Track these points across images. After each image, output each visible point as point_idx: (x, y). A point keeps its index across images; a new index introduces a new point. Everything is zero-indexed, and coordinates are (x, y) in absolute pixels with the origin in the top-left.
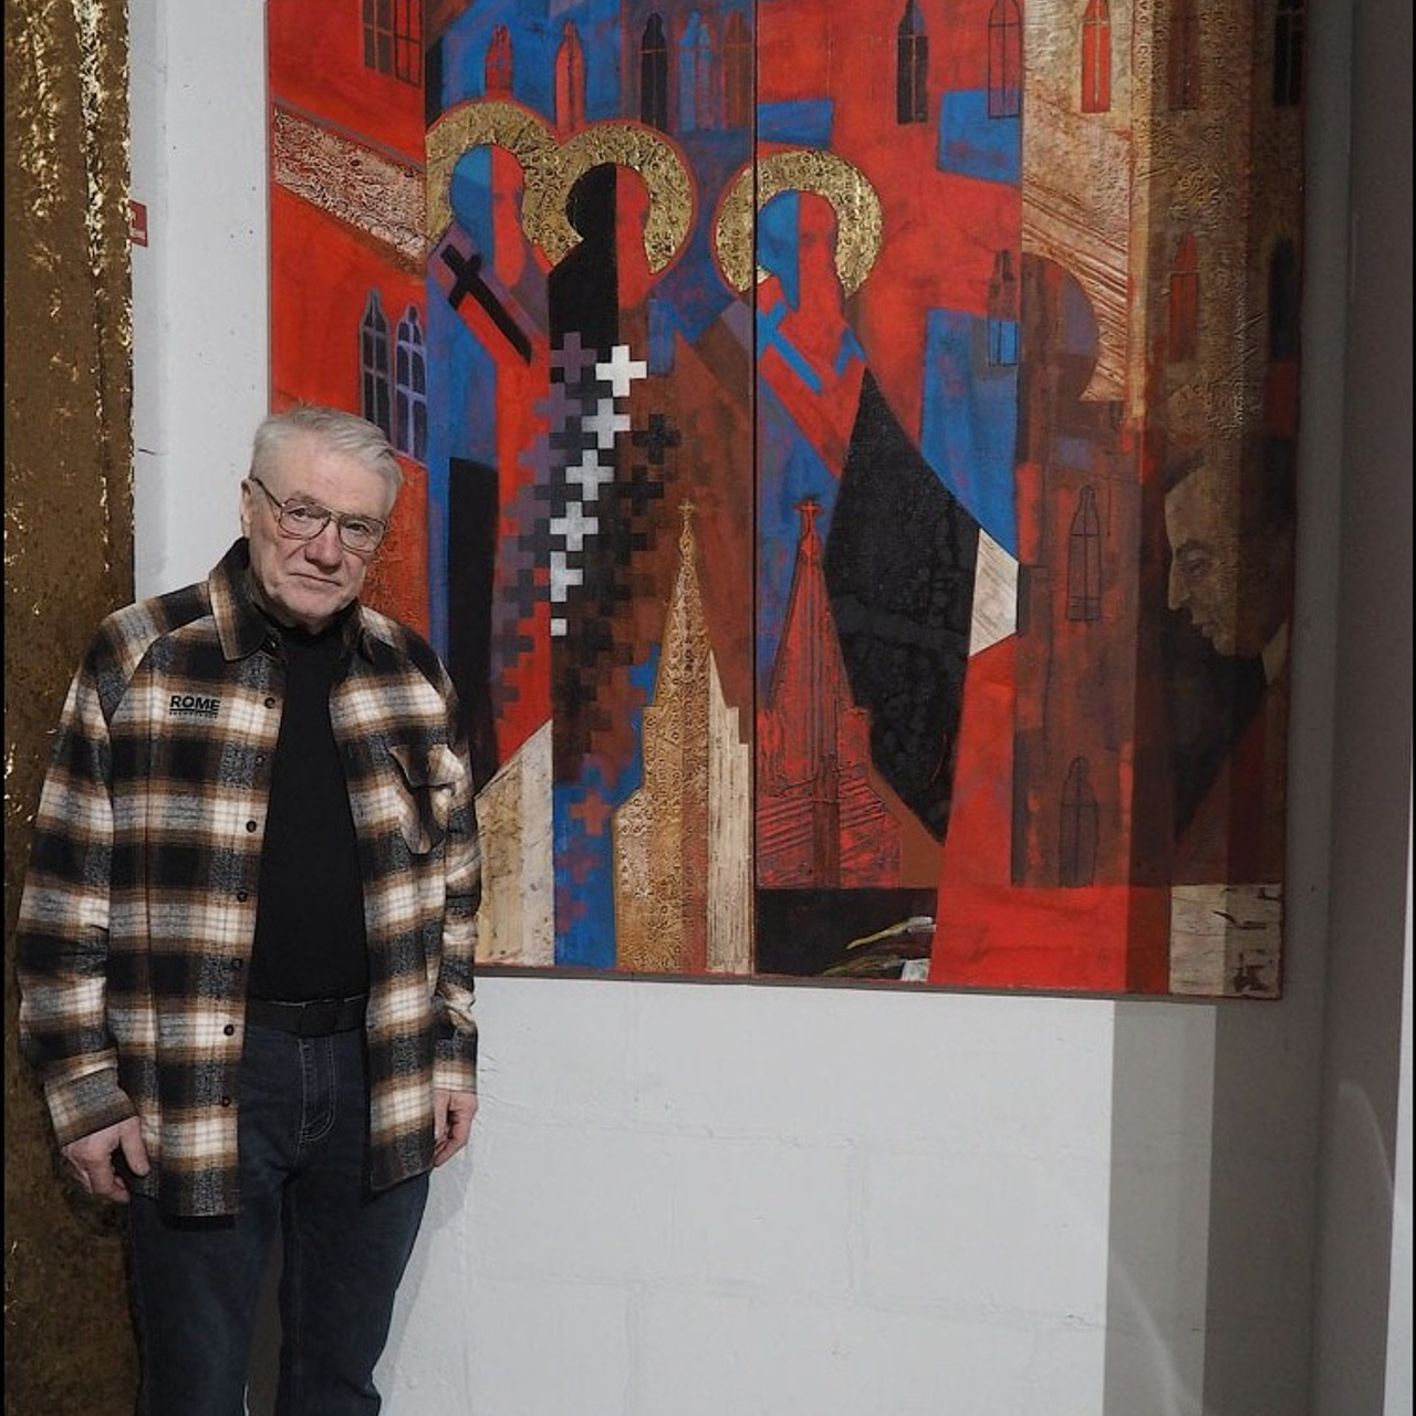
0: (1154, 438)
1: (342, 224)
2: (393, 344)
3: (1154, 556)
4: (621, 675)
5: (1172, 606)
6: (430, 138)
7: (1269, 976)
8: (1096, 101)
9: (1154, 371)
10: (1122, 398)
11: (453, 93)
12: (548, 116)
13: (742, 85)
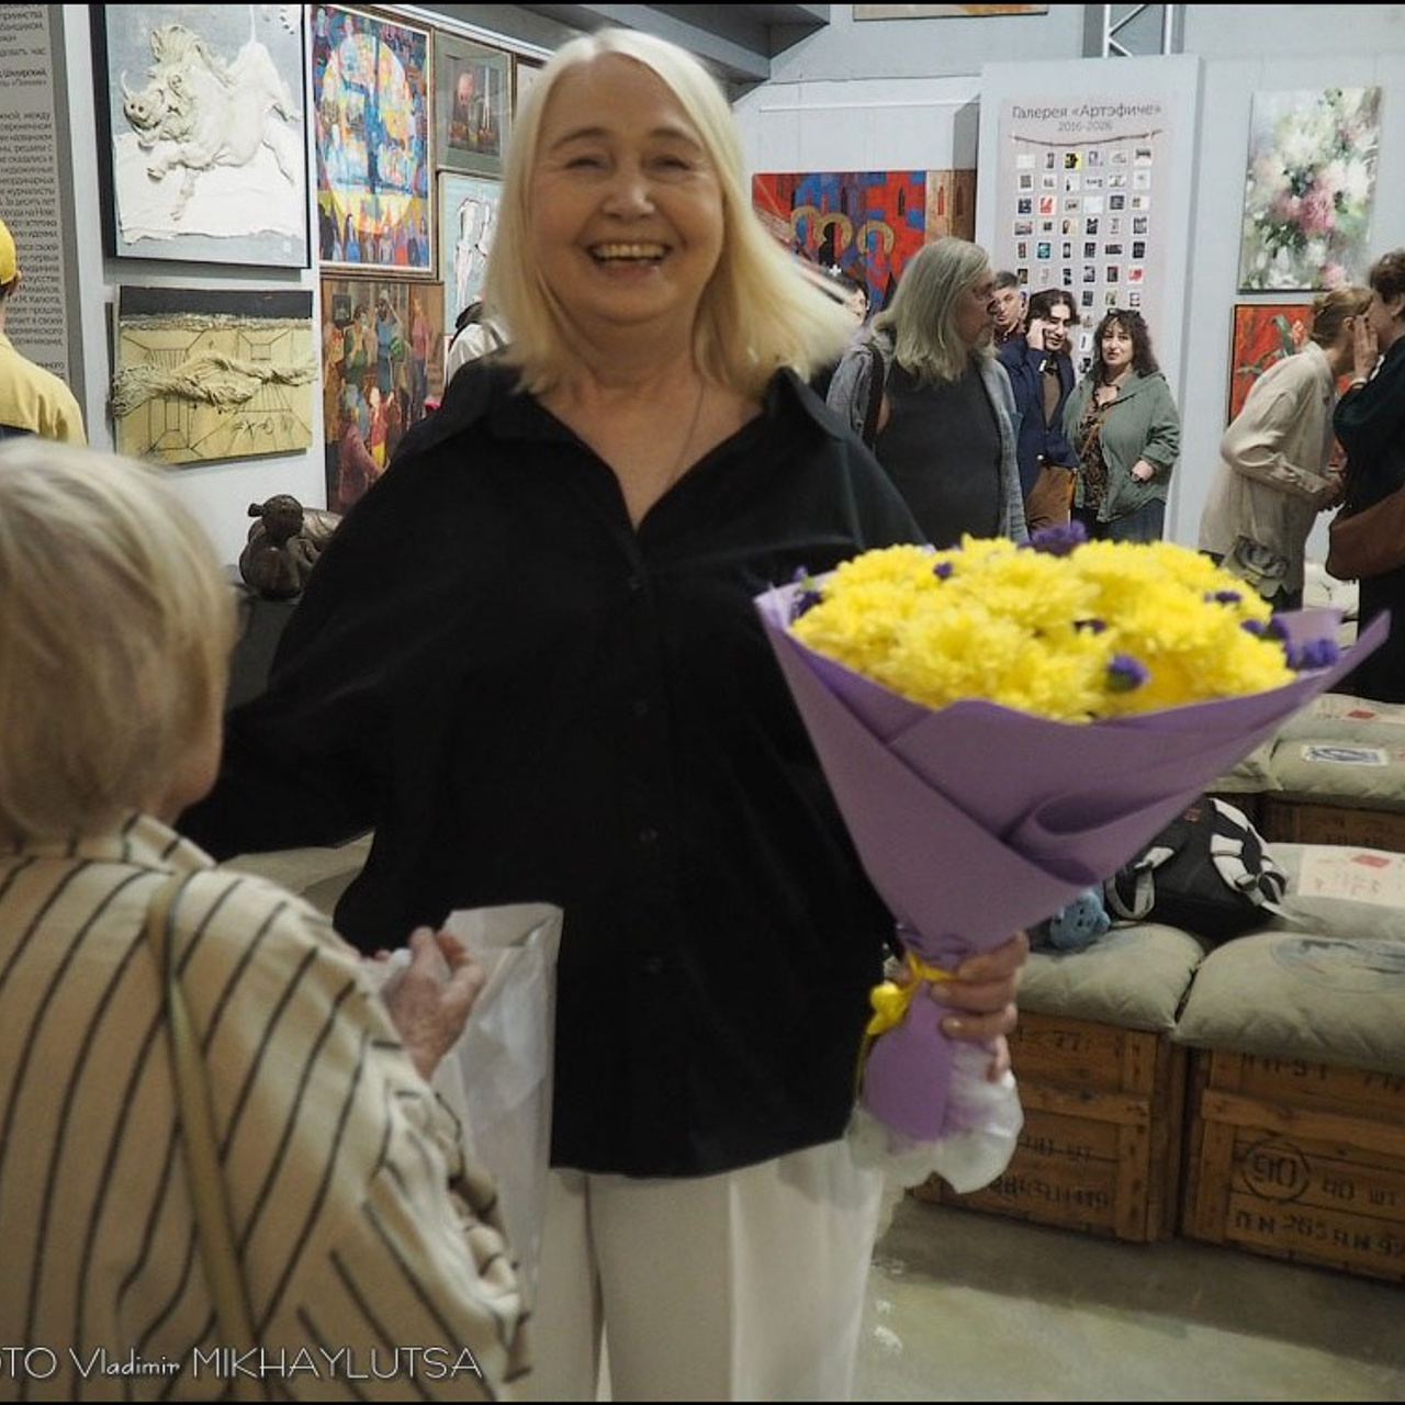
6: (793, 214)
8: (941, 212)
11: (797, 202)
12: (820, 211)
13: (864, 205)
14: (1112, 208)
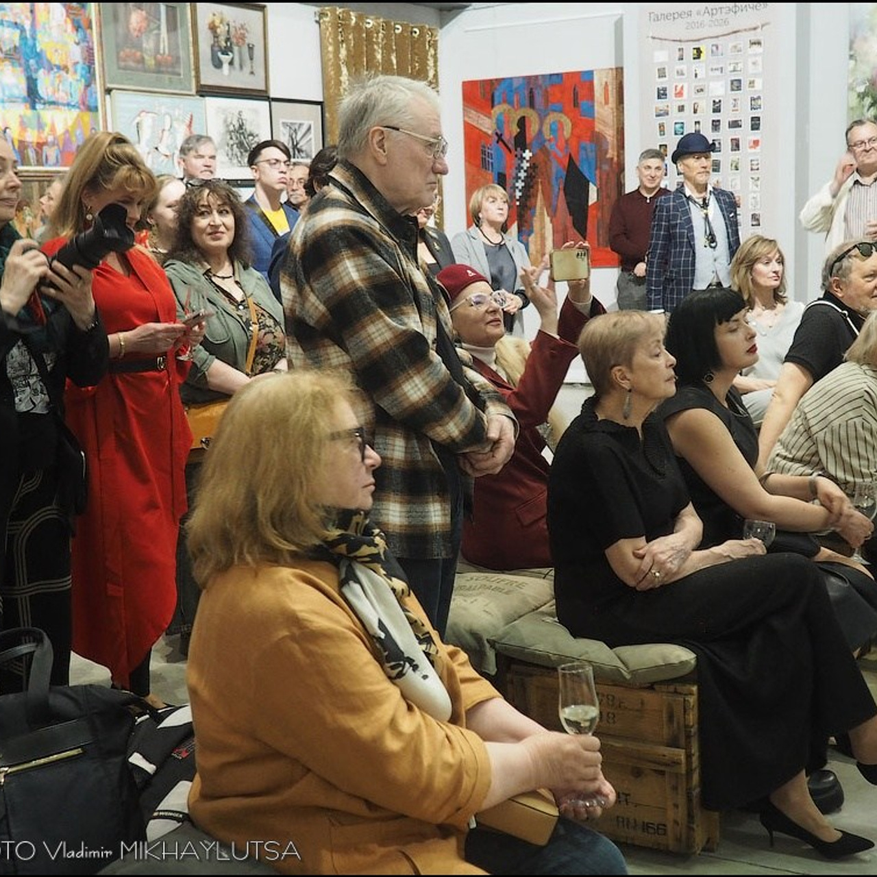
0: (619, 164)
1: (477, 128)
2: (487, 151)
3: (619, 186)
4: (529, 212)
6: (492, 111)
8: (607, 102)
9: (618, 152)
11: (496, 103)
12: (513, 107)
13: (547, 101)
14: (732, 90)
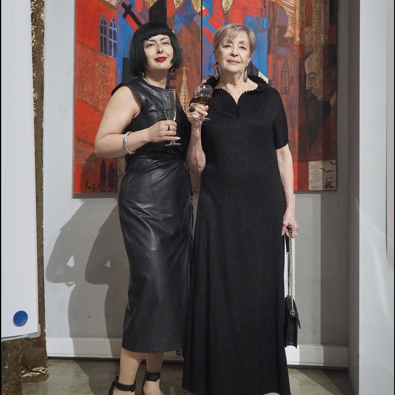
0: (302, 47)
2: (108, 28)
3: (302, 77)
5: (307, 89)
7: (334, 184)
9: (301, 30)
10: (294, 37)
